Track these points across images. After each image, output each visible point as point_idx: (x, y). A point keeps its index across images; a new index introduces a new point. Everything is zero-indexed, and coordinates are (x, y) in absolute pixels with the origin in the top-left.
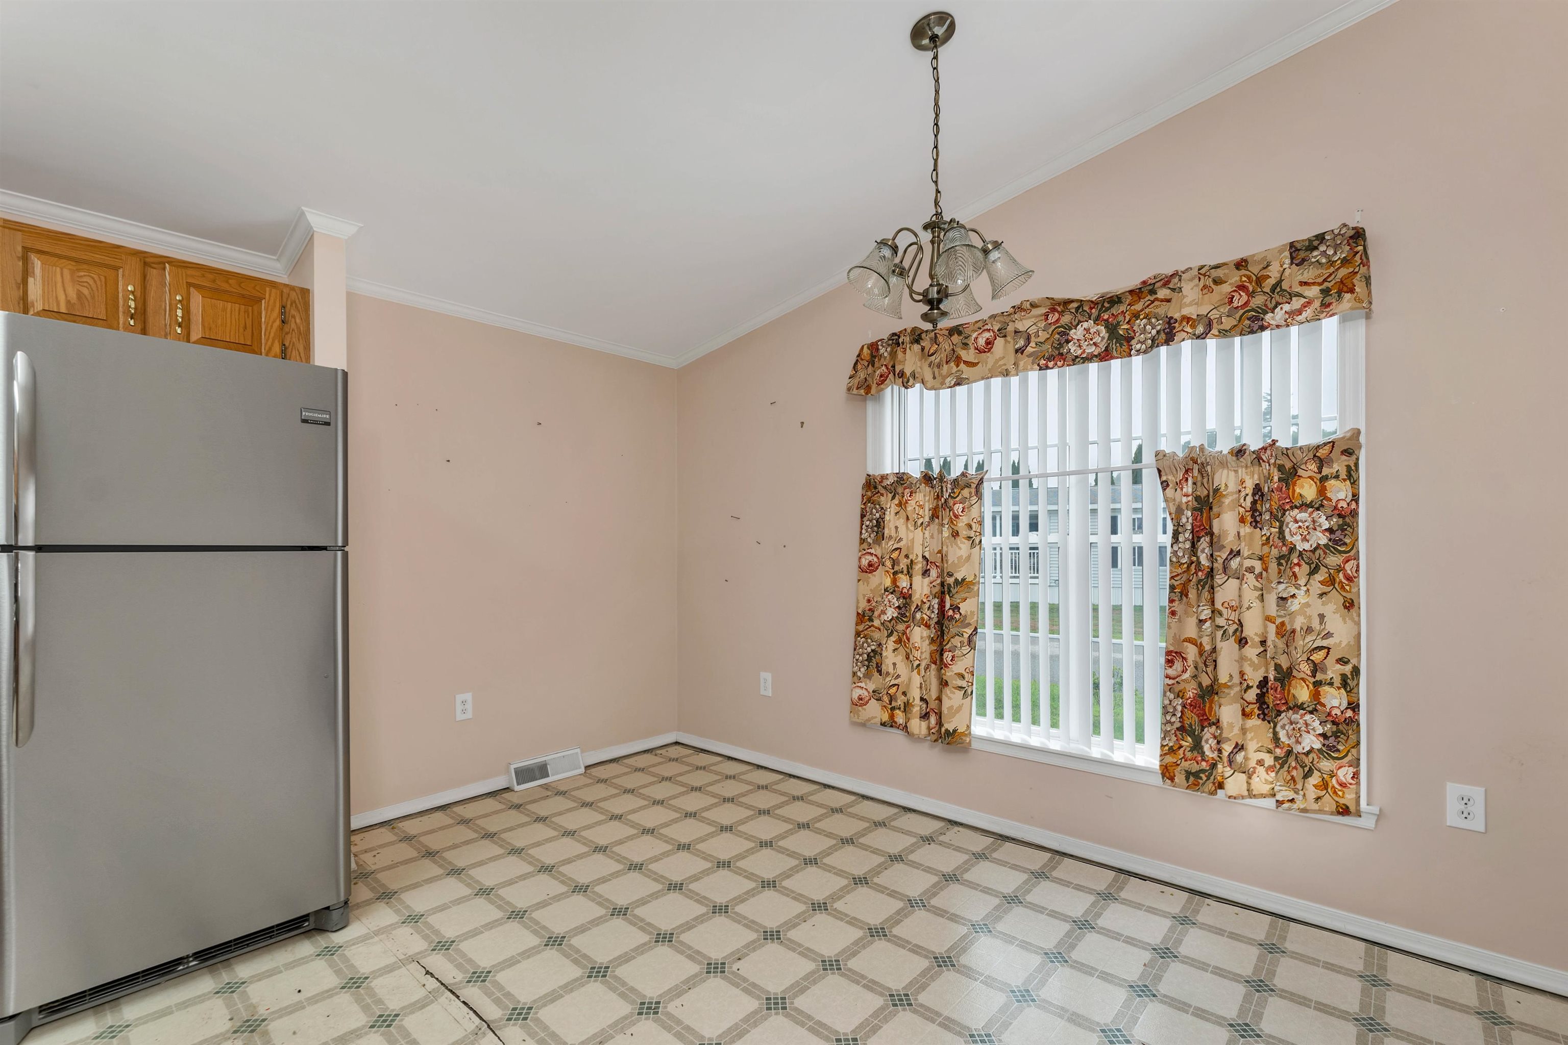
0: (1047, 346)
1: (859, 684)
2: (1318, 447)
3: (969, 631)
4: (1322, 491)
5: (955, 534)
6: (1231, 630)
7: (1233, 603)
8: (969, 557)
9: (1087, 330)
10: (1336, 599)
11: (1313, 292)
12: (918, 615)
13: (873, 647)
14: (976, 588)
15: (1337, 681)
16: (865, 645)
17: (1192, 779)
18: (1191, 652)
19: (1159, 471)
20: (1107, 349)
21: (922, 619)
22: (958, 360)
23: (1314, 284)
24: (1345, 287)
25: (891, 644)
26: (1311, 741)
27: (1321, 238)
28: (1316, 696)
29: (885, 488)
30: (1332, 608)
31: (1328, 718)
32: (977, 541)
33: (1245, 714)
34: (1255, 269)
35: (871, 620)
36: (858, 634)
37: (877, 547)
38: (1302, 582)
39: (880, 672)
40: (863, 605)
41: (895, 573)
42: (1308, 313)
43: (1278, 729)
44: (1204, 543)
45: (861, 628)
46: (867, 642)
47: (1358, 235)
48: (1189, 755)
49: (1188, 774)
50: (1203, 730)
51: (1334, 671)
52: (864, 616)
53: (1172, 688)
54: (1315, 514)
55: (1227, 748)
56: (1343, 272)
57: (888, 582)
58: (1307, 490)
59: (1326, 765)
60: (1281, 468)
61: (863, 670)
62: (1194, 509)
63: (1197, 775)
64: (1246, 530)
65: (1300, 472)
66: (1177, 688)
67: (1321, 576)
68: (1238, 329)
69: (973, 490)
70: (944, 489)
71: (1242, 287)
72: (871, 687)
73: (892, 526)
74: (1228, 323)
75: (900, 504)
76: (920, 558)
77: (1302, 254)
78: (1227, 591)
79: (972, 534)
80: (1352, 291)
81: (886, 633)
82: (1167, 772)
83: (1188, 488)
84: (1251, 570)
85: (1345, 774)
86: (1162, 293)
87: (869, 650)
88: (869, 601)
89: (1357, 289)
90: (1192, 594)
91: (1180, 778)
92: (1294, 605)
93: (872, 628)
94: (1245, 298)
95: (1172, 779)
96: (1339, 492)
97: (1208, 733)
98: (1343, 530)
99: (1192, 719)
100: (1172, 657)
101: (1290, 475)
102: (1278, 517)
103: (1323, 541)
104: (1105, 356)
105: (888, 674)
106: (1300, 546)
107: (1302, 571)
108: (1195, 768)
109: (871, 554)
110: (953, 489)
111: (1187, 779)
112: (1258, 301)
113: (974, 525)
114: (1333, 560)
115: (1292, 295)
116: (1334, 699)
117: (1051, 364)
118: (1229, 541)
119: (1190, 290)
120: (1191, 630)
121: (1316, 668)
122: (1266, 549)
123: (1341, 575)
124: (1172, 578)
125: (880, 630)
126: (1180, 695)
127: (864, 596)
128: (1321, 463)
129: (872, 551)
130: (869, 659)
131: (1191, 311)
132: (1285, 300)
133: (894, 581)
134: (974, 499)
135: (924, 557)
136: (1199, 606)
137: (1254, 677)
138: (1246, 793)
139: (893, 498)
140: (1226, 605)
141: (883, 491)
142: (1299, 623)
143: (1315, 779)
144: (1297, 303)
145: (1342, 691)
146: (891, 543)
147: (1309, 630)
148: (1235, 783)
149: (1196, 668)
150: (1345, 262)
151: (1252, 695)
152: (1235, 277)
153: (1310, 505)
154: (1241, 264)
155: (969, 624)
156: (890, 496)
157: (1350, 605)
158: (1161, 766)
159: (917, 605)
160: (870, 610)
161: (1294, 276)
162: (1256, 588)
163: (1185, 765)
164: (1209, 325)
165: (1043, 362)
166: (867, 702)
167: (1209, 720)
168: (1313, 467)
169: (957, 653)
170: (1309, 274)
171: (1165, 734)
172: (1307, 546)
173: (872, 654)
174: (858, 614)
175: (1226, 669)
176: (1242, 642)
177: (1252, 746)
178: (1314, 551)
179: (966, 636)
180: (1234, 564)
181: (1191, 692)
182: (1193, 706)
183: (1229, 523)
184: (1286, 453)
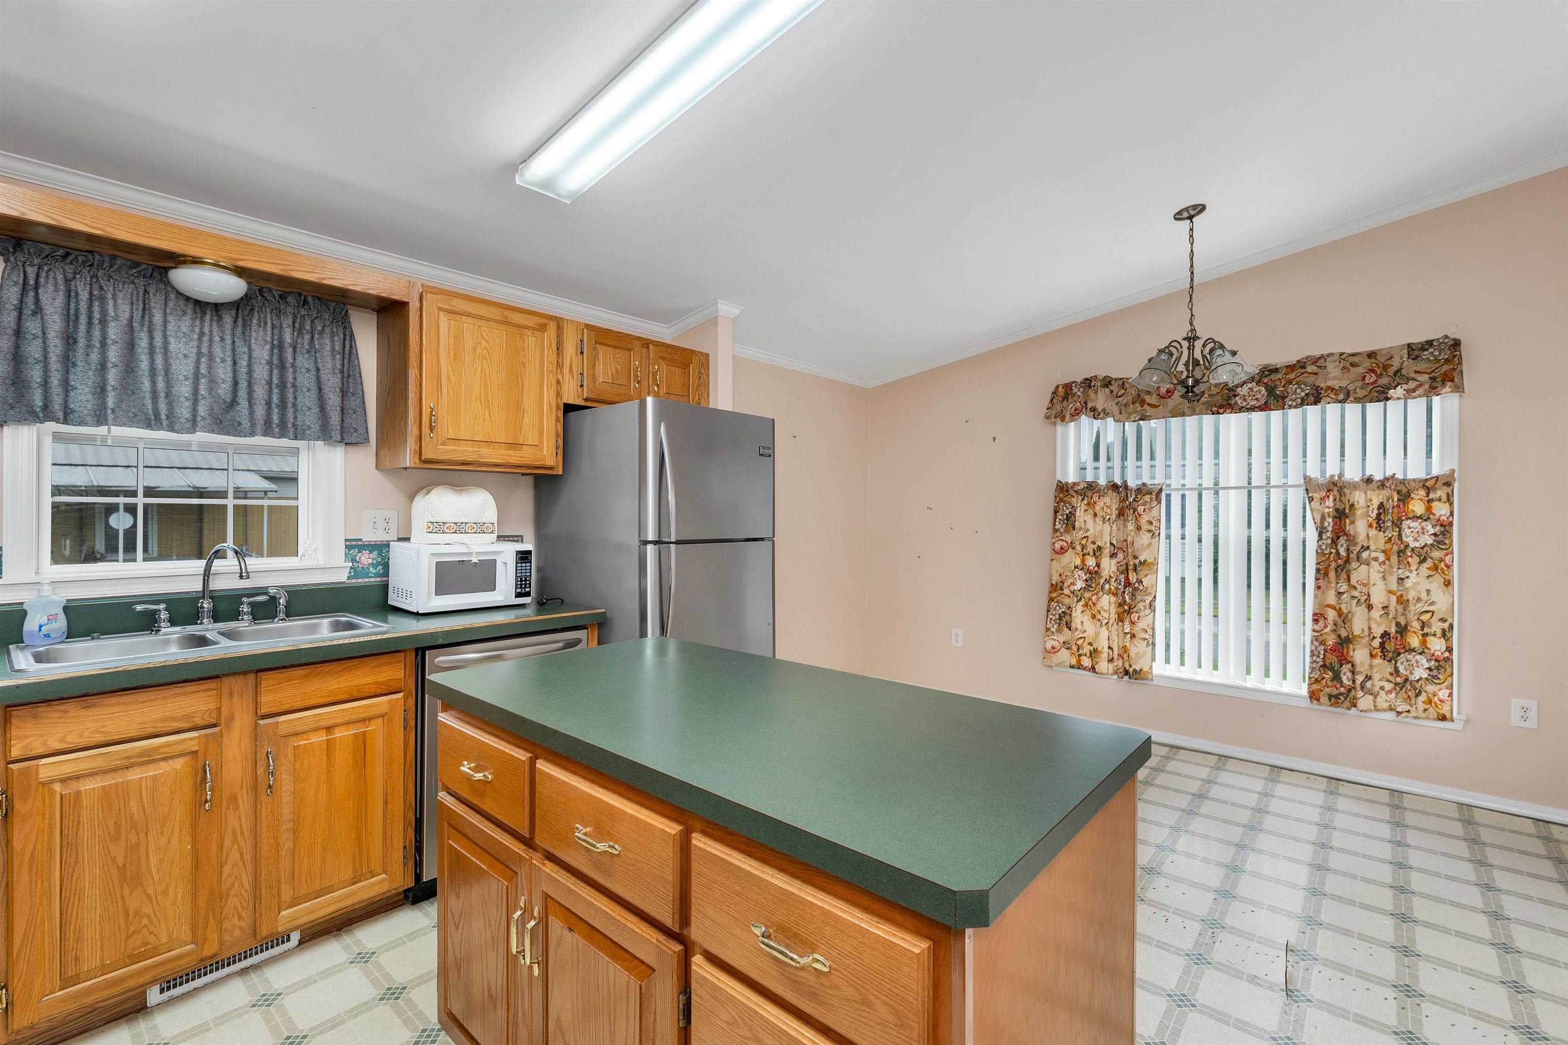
0: (1218, 398)
1: (1053, 637)
2: (1426, 480)
3: (1150, 598)
4: (1429, 509)
5: (1139, 528)
6: (1363, 599)
7: (1365, 581)
8: (1149, 545)
9: (1251, 389)
10: (1438, 580)
11: (1424, 378)
12: (1107, 587)
13: (1063, 610)
14: (1155, 567)
15: (1439, 633)
16: (1058, 608)
17: (1333, 700)
18: (1331, 615)
19: (1307, 490)
20: (1266, 403)
21: (1110, 589)
22: (1143, 403)
23: (1424, 373)
24: (1447, 378)
25: (1080, 606)
26: (1420, 673)
27: (1430, 343)
28: (1424, 643)
29: (1076, 492)
30: (1436, 585)
31: (1433, 657)
32: (1157, 533)
33: (1372, 656)
34: (1382, 359)
35: (1062, 589)
36: (1051, 600)
37: (1067, 535)
38: (1414, 568)
39: (1070, 628)
40: (1056, 579)
41: (1084, 555)
42: (1420, 391)
43: (1398, 664)
44: (1342, 540)
45: (1054, 595)
46: (1059, 606)
47: (1456, 344)
48: (1330, 683)
49: (1330, 697)
50: (1341, 666)
51: (1437, 627)
52: (1057, 586)
53: (1318, 639)
54: (1424, 524)
55: (1360, 678)
56: (1446, 368)
57: (1078, 562)
58: (1417, 507)
59: (1430, 688)
60: (1399, 492)
61: (1055, 626)
62: (1334, 517)
63: (1337, 697)
64: (1373, 532)
65: (1413, 495)
66: (1321, 639)
67: (1429, 564)
68: (1369, 398)
69: (1154, 497)
70: (1129, 495)
71: (1372, 371)
72: (1062, 639)
73: (1082, 520)
74: (1361, 393)
75: (1089, 504)
76: (1108, 545)
77: (1416, 353)
78: (1359, 573)
79: (1153, 528)
80: (1452, 380)
81: (1075, 599)
82: (1314, 696)
83: (1330, 502)
84: (1376, 559)
85: (1443, 694)
86: (1310, 368)
87: (1060, 611)
88: (1060, 575)
89: (1456, 380)
90: (1332, 575)
91: (1324, 699)
92: (1408, 583)
93: (1063, 596)
94: (1374, 377)
95: (1318, 700)
96: (1440, 510)
97: (1346, 668)
98: (1444, 535)
99: (1333, 659)
100: (1318, 617)
101: (1405, 497)
102: (1397, 524)
103: (1430, 541)
104: (1265, 407)
105: (1076, 629)
106: (1412, 545)
107: (1414, 561)
108: (1335, 692)
109: (1063, 540)
110: (1136, 496)
111: (1330, 700)
112: (1384, 381)
113: (1154, 522)
114: (1437, 554)
115: (1408, 379)
116: (1437, 645)
117: (1221, 411)
118: (1361, 539)
119: (1333, 369)
120: (1331, 599)
121: (1423, 625)
122: (1389, 546)
123: (1442, 564)
124: (1318, 563)
125: (1069, 597)
126: (1323, 643)
127: (1057, 571)
128: (1428, 490)
129: (1063, 538)
130: (1060, 618)
131: (1335, 384)
132: (1404, 382)
133: (1083, 561)
134: (1155, 503)
135: (1111, 544)
136: (1338, 583)
137: (1378, 631)
138: (1373, 708)
139: (1083, 500)
140: (1359, 582)
141: (1074, 494)
142: (1411, 595)
143: (1423, 697)
144: (1412, 385)
145: (1443, 639)
146: (1081, 533)
147: (1419, 600)
148: (1365, 701)
149: (1335, 625)
150: (1447, 361)
151: (1376, 643)
152: (1367, 364)
153: (1420, 517)
154: (1371, 355)
155: (1150, 593)
156: (1080, 498)
157: (1448, 583)
158: (1309, 691)
159: (1106, 579)
160: (1061, 582)
161: (1410, 367)
162: (1379, 572)
163: (1327, 690)
164: (1348, 394)
165: (1215, 409)
166: (1059, 650)
167: (1344, 659)
168: (1422, 493)
169: (1142, 614)
170: (1421, 366)
171: (1313, 670)
172: (1417, 545)
173: (1062, 615)
174: (1052, 584)
175: (1358, 625)
176: (1370, 607)
177: (1376, 676)
178: (1423, 548)
179: (1148, 602)
180: (1365, 555)
181: (1331, 641)
182: (1333, 650)
183: (1360, 527)
184: (1403, 482)
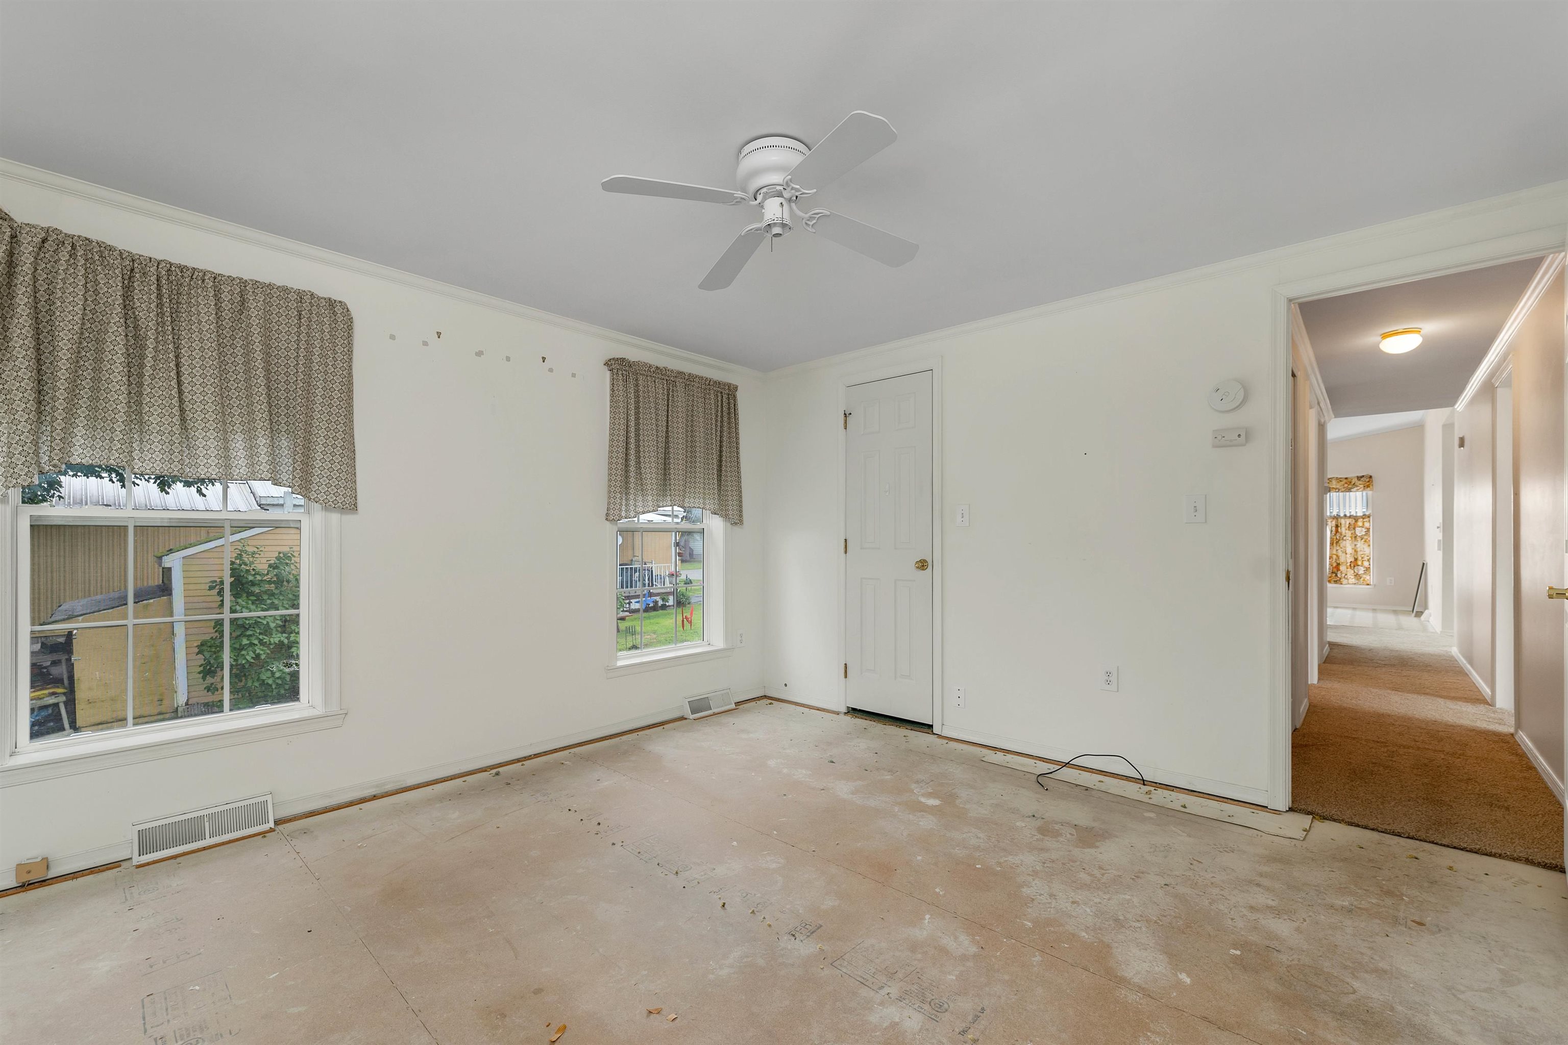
2: (1362, 516)
4: (1363, 524)
6: (1344, 552)
10: (1367, 545)
11: (1362, 486)
18: (1334, 557)
23: (1362, 484)
24: (1368, 486)
26: (1361, 572)
27: (1363, 476)
28: (1362, 563)
30: (1366, 546)
31: (1365, 567)
33: (1347, 568)
34: (1349, 480)
42: (1361, 490)
43: (1355, 570)
44: (1338, 535)
47: (1371, 477)
51: (1366, 558)
54: (1362, 529)
55: (1343, 575)
56: (1368, 483)
58: (1360, 524)
59: (1364, 576)
60: (1354, 519)
62: (1335, 527)
63: (1336, 581)
64: (1347, 531)
65: (1358, 520)
67: (1363, 540)
68: (1345, 491)
71: (1346, 483)
74: (1343, 490)
77: (1359, 478)
78: (1342, 543)
82: (1330, 581)
83: (1334, 523)
84: (1349, 539)
85: (1368, 577)
89: (1371, 487)
90: (1335, 544)
91: (1332, 582)
92: (1358, 546)
94: (1346, 485)
96: (1367, 525)
97: (1339, 572)
99: (1335, 570)
100: (1330, 558)
101: (1356, 521)
102: (1354, 529)
103: (1364, 533)
106: (1359, 535)
107: (1360, 540)
112: (1350, 486)
114: (1366, 537)
115: (1357, 486)
116: (1366, 564)
118: (1343, 534)
119: (1334, 482)
120: (1334, 552)
121: (1362, 558)
122: (1352, 536)
123: (1367, 540)
124: (1330, 541)
126: (1332, 565)
128: (1363, 519)
131: (1334, 486)
136: (1337, 547)
137: (1349, 561)
138: (1347, 583)
140: (1343, 546)
142: (1359, 550)
143: (1362, 579)
144: (1358, 488)
147: (1361, 551)
148: (1344, 581)
149: (1336, 560)
150: (1368, 482)
151: (1349, 564)
152: (1345, 481)
153: (1361, 527)
154: (1346, 478)
157: (1369, 546)
161: (1358, 483)
162: (1350, 543)
163: (1333, 579)
164: (1339, 490)
167: (1338, 570)
168: (1361, 520)
170: (1360, 482)
175: (1342, 559)
176: (1346, 554)
177: (1348, 574)
178: (1362, 536)
180: (1345, 538)
181: (1335, 565)
182: (1335, 567)
183: (1343, 530)
184: (1356, 516)
